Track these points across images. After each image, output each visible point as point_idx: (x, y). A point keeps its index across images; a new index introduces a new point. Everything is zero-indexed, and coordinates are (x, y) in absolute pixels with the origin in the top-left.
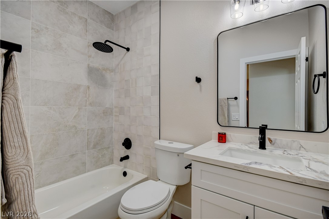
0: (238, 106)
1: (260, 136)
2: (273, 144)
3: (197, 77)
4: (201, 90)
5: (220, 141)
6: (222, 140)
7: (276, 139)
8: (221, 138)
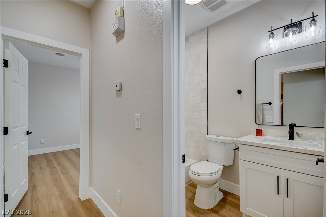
0: (272, 110)
1: (289, 130)
2: (301, 137)
3: (238, 90)
4: (241, 99)
5: (257, 135)
6: (259, 134)
7: (302, 133)
8: (258, 133)
